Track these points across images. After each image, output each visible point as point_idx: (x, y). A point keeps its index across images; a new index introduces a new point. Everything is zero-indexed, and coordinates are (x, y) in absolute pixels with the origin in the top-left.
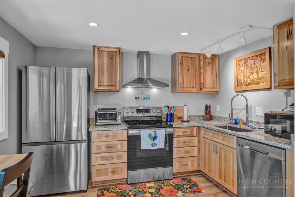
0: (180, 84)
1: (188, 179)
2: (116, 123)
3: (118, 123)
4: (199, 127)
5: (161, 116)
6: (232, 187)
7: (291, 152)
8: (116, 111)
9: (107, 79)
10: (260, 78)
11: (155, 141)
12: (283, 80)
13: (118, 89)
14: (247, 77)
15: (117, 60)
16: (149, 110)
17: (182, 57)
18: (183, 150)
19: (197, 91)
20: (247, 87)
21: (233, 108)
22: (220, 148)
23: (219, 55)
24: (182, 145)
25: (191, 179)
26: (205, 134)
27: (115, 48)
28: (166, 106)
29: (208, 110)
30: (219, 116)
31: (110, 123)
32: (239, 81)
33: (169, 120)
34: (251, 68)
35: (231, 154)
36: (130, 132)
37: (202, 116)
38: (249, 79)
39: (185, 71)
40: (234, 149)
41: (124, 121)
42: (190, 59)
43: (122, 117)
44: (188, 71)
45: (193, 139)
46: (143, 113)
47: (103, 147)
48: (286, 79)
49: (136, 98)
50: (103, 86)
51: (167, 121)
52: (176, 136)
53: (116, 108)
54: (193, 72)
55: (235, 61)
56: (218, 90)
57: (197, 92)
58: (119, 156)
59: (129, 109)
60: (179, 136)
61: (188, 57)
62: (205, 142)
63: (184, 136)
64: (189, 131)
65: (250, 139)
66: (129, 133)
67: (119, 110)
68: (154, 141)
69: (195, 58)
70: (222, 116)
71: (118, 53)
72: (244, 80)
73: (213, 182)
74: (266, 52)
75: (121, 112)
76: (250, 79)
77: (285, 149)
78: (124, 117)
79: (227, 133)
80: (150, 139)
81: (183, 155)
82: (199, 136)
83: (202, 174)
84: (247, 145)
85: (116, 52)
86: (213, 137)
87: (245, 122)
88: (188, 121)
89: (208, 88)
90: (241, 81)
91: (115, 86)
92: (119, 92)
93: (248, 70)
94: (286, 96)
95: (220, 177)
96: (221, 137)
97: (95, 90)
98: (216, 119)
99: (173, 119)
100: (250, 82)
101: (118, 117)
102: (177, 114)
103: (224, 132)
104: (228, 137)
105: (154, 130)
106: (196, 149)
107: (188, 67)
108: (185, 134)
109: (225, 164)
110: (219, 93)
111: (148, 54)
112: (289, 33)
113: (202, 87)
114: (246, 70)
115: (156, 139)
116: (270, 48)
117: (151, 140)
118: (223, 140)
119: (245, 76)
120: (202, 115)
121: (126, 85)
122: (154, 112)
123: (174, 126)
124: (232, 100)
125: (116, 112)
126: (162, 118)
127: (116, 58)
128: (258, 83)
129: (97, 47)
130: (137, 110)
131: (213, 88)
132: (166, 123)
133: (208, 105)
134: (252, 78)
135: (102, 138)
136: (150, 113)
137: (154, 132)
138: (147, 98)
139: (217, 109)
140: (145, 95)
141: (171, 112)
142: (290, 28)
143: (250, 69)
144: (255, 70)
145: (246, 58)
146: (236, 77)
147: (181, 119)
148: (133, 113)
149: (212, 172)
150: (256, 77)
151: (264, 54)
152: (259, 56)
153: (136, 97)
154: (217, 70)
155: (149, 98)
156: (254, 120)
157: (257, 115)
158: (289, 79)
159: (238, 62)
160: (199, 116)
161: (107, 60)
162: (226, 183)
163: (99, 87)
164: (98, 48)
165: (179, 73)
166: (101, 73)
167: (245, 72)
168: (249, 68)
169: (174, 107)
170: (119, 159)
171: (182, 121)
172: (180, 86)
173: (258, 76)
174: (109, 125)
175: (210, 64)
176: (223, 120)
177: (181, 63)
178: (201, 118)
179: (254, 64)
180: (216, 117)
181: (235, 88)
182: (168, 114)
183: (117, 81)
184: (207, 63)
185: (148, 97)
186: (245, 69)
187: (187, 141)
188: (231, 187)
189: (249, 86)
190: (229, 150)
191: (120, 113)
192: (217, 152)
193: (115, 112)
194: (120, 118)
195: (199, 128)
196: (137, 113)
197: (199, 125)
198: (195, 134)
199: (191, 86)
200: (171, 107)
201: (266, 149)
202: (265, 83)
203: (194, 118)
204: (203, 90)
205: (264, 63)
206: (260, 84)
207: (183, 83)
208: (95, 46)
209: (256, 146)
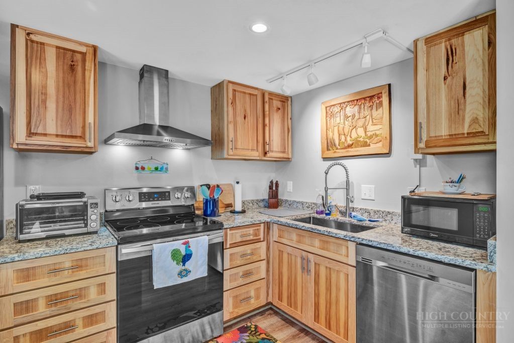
0: (231, 141)
1: (250, 327)
2: (84, 230)
3: (90, 230)
4: (267, 222)
5: (193, 205)
6: (344, 338)
7: (489, 275)
8: (84, 199)
9: (57, 118)
10: (369, 135)
11: (187, 264)
12: (436, 136)
13: (90, 144)
14: (344, 135)
15: (87, 73)
16: (167, 194)
17: (235, 90)
18: (240, 270)
19: (259, 156)
20: (347, 151)
21: (329, 186)
22: (315, 263)
23: (291, 97)
24: (239, 262)
25: (256, 327)
26: (280, 237)
27: (81, 44)
28: (204, 185)
29: (274, 189)
30: (292, 199)
31: (67, 232)
32: (331, 142)
33: (209, 212)
34: (353, 119)
35: (342, 276)
36: (124, 251)
37: (263, 200)
38: (349, 138)
39: (240, 119)
40: (350, 267)
41: (107, 221)
42: (247, 97)
43: (103, 211)
44: (245, 118)
45: (258, 246)
46: (154, 200)
47: (42, 303)
48: (443, 135)
49: (137, 168)
50: (45, 135)
51: (205, 214)
52: (228, 246)
53: (85, 192)
54: (253, 122)
55: (324, 107)
56: (290, 157)
57: (258, 158)
58: (91, 316)
59: (119, 194)
60: (234, 245)
61: (244, 93)
62: (281, 252)
63: (244, 243)
64: (251, 232)
65: (390, 248)
66: (122, 255)
67: (93, 198)
68: (184, 265)
69: (256, 95)
70: (298, 200)
71: (89, 57)
72: (340, 140)
73: (297, 325)
74: (383, 92)
75: (99, 201)
76: (351, 137)
77: (475, 270)
78: (106, 211)
79: (334, 235)
80: (175, 262)
81: (241, 281)
82: (267, 239)
83: (271, 309)
84: (383, 259)
85: (84, 55)
86: (299, 242)
87: (343, 209)
88: (243, 212)
89: (276, 152)
90: (334, 140)
91: (80, 137)
92: (94, 155)
93: (346, 123)
94: (418, 166)
95: (317, 318)
96: (317, 243)
97: (15, 146)
98: (287, 204)
99: (218, 209)
100: (351, 143)
101: (89, 215)
102: (224, 199)
103: (326, 233)
104: (334, 243)
105: (184, 241)
106: (263, 264)
107: (245, 111)
108: (245, 239)
109: (326, 294)
110: (291, 161)
111: (164, 74)
112: (450, 53)
113: (267, 150)
114: (344, 124)
115: (189, 260)
116: (389, 85)
117: (177, 264)
118: (323, 249)
119: (341, 132)
120: (262, 198)
121: (112, 137)
122: (178, 198)
123: (225, 227)
124: (326, 172)
125: (85, 202)
126: (194, 209)
127: (84, 70)
128: (366, 145)
129: (24, 29)
130: (141, 194)
131: (284, 152)
132: (204, 218)
133: (274, 182)
134: (354, 135)
135: (35, 280)
136: (169, 199)
137: (184, 244)
138: (162, 168)
139: (288, 188)
140: (158, 162)
141: (214, 197)
142: (453, 42)
143: (350, 120)
144: (361, 123)
145: (344, 103)
146: (325, 133)
147: (230, 209)
148: (130, 201)
149: (296, 308)
150: (363, 135)
151: (379, 96)
152: (368, 99)
153: (137, 165)
154: (289, 121)
155: (167, 169)
156: (360, 207)
157: (363, 198)
158: (450, 135)
159: (328, 108)
160: (258, 201)
161: (57, 70)
162: (330, 329)
163: (29, 137)
164: (28, 34)
165: (230, 120)
166: (36, 101)
167: (341, 126)
168: (350, 118)
169: (218, 186)
170: (92, 325)
171: (233, 212)
172: (230, 147)
173: (365, 132)
174: (64, 236)
175: (280, 111)
176: (301, 207)
177: (233, 102)
178: (261, 204)
179: (359, 113)
180: (287, 201)
181: (323, 152)
182: (207, 200)
183: (87, 125)
184: (275, 109)
185: (165, 166)
186: (342, 121)
187: (249, 252)
188: (342, 337)
189: (350, 149)
190: (337, 268)
191: (96, 204)
192: (309, 271)
193: (81, 201)
194: (94, 218)
195: (268, 225)
196: (140, 201)
197: (269, 220)
198: (261, 236)
199: (250, 148)
200: (214, 186)
201: (430, 270)
202: (380, 145)
203: (251, 205)
204: (268, 155)
205: (377, 110)
206: (369, 145)
207: (236, 140)
208: (17, 26)
209: (405, 263)
